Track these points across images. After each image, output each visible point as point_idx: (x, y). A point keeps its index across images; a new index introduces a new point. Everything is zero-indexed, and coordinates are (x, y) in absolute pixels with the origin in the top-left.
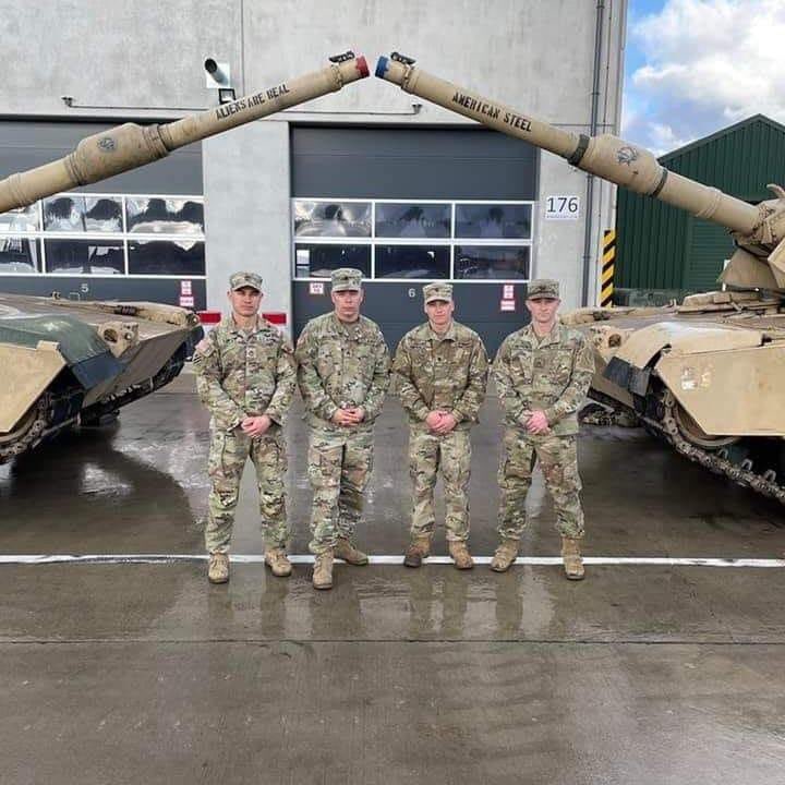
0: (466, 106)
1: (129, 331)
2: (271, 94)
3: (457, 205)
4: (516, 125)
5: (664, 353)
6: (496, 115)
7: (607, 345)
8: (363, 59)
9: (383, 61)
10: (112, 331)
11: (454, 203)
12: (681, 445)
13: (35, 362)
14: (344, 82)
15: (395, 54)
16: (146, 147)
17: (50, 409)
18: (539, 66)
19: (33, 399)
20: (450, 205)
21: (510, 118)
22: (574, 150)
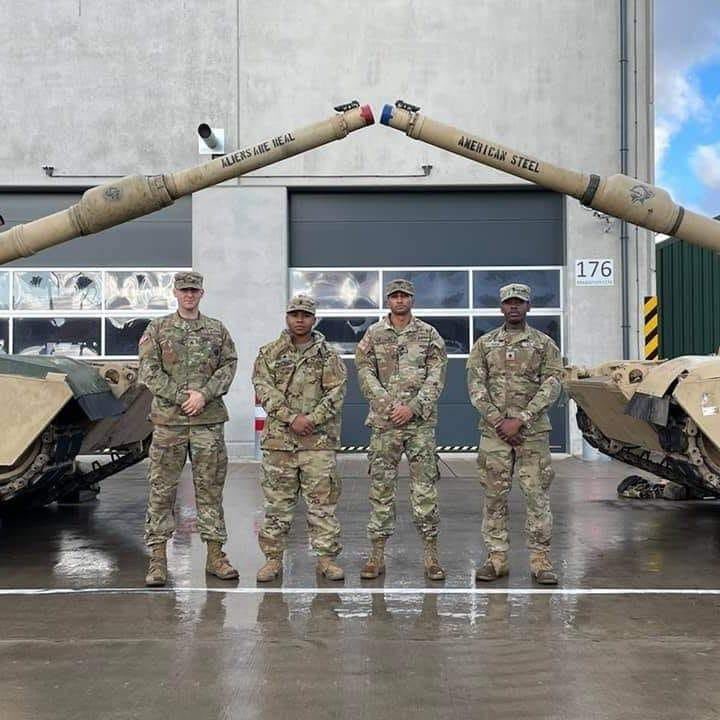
0: (472, 149)
1: (132, 372)
2: (277, 142)
3: (474, 272)
4: (524, 167)
5: (681, 379)
6: (503, 158)
7: (628, 380)
8: (368, 108)
9: (387, 109)
10: (115, 371)
11: (471, 269)
12: (707, 478)
13: (44, 392)
14: (349, 129)
15: (400, 102)
16: (151, 197)
17: (53, 443)
18: (560, 122)
19: (38, 432)
20: (467, 272)
21: (518, 160)
22: (585, 190)
